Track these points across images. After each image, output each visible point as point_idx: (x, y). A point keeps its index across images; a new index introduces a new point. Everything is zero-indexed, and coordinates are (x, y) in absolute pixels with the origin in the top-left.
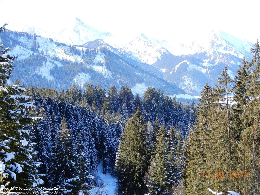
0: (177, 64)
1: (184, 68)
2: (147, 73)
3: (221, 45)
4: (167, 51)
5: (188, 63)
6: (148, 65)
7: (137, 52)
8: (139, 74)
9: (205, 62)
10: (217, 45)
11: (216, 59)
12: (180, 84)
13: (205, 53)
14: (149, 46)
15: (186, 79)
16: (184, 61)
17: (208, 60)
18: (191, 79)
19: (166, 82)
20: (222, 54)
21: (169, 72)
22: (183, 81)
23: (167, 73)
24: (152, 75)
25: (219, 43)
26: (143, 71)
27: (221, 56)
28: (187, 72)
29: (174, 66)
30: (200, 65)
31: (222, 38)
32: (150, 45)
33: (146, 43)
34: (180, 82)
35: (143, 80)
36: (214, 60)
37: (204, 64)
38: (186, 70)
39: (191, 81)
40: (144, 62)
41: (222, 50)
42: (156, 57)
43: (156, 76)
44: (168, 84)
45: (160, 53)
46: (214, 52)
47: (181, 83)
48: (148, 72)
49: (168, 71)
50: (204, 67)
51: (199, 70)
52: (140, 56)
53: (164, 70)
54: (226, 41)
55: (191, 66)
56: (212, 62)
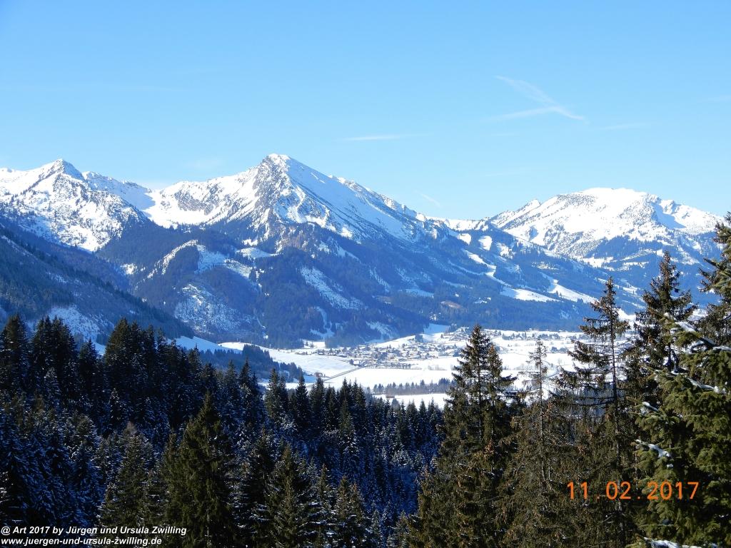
0: (169, 251)
1: (188, 261)
2: (84, 275)
3: (291, 200)
4: (140, 213)
5: (201, 248)
6: (85, 253)
7: (52, 214)
8: (61, 279)
9: (248, 246)
10: (281, 200)
11: (277, 237)
12: (177, 308)
13: (248, 220)
14: (85, 198)
15: (194, 293)
16: (188, 244)
17: (256, 242)
18: (209, 294)
19: (137, 303)
20: (295, 224)
21: (146, 273)
22: (185, 298)
23: (138, 276)
24: (98, 281)
25: (285, 192)
26: (70, 271)
27: (293, 231)
28: (198, 275)
29: (162, 258)
30: (232, 256)
31: (294, 181)
32: (89, 194)
33: (79, 189)
34: (176, 303)
35: (70, 295)
36: (272, 241)
37: (246, 252)
38: (196, 268)
39: (208, 299)
40: (73, 243)
41: (293, 214)
42: (108, 231)
43: (109, 284)
44: (144, 307)
45: (120, 219)
46: (272, 219)
47: (180, 305)
48: (86, 274)
49: (142, 270)
50: (246, 261)
51: (231, 267)
52: (61, 228)
53: (130, 270)
54: (305, 189)
55: (209, 258)
56: (267, 246)
